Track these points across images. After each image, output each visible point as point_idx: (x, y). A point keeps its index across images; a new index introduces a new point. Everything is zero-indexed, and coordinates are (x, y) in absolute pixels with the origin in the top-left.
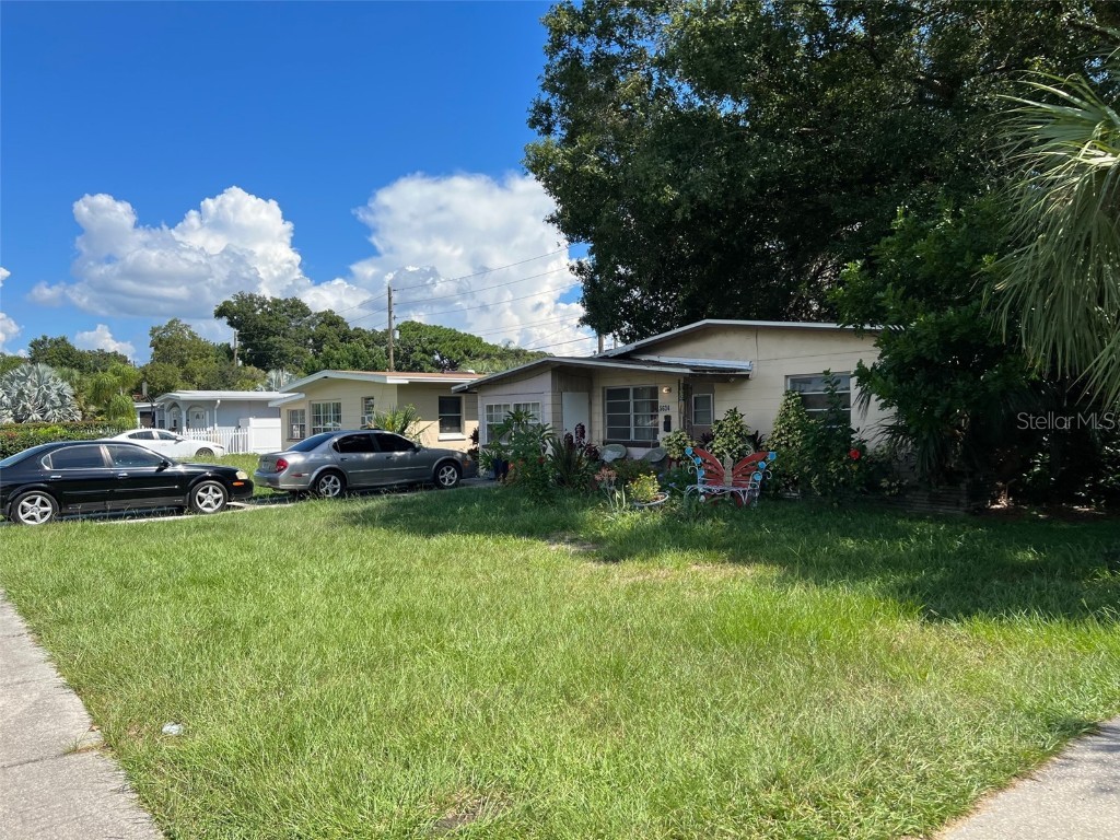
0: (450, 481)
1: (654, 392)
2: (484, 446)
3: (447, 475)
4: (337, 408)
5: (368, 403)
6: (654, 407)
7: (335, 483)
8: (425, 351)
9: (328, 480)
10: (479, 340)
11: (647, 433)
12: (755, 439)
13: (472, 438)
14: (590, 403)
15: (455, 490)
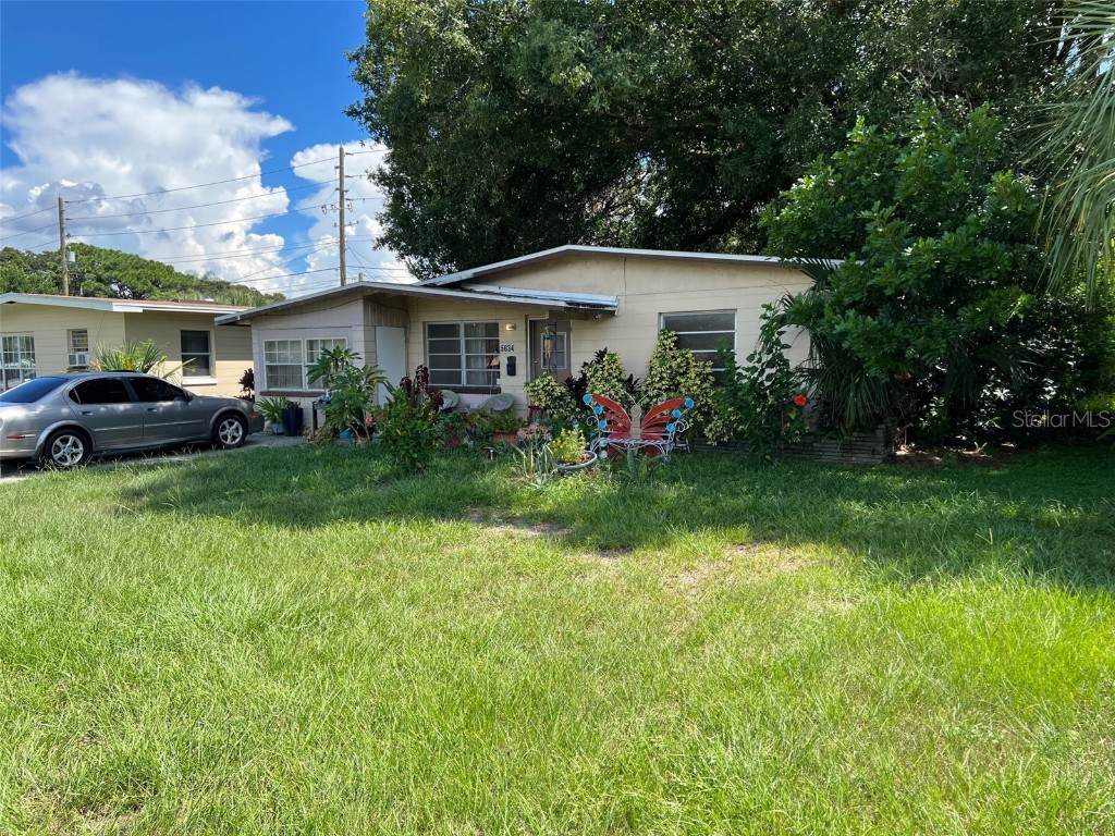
0: (234, 438)
1: (493, 329)
2: (262, 394)
3: (229, 431)
4: (29, 343)
5: (79, 338)
6: (493, 347)
7: (75, 445)
8: (99, 279)
9: (65, 441)
10: (170, 269)
11: (481, 376)
12: (629, 383)
13: (243, 382)
14: (407, 341)
15: (242, 450)
